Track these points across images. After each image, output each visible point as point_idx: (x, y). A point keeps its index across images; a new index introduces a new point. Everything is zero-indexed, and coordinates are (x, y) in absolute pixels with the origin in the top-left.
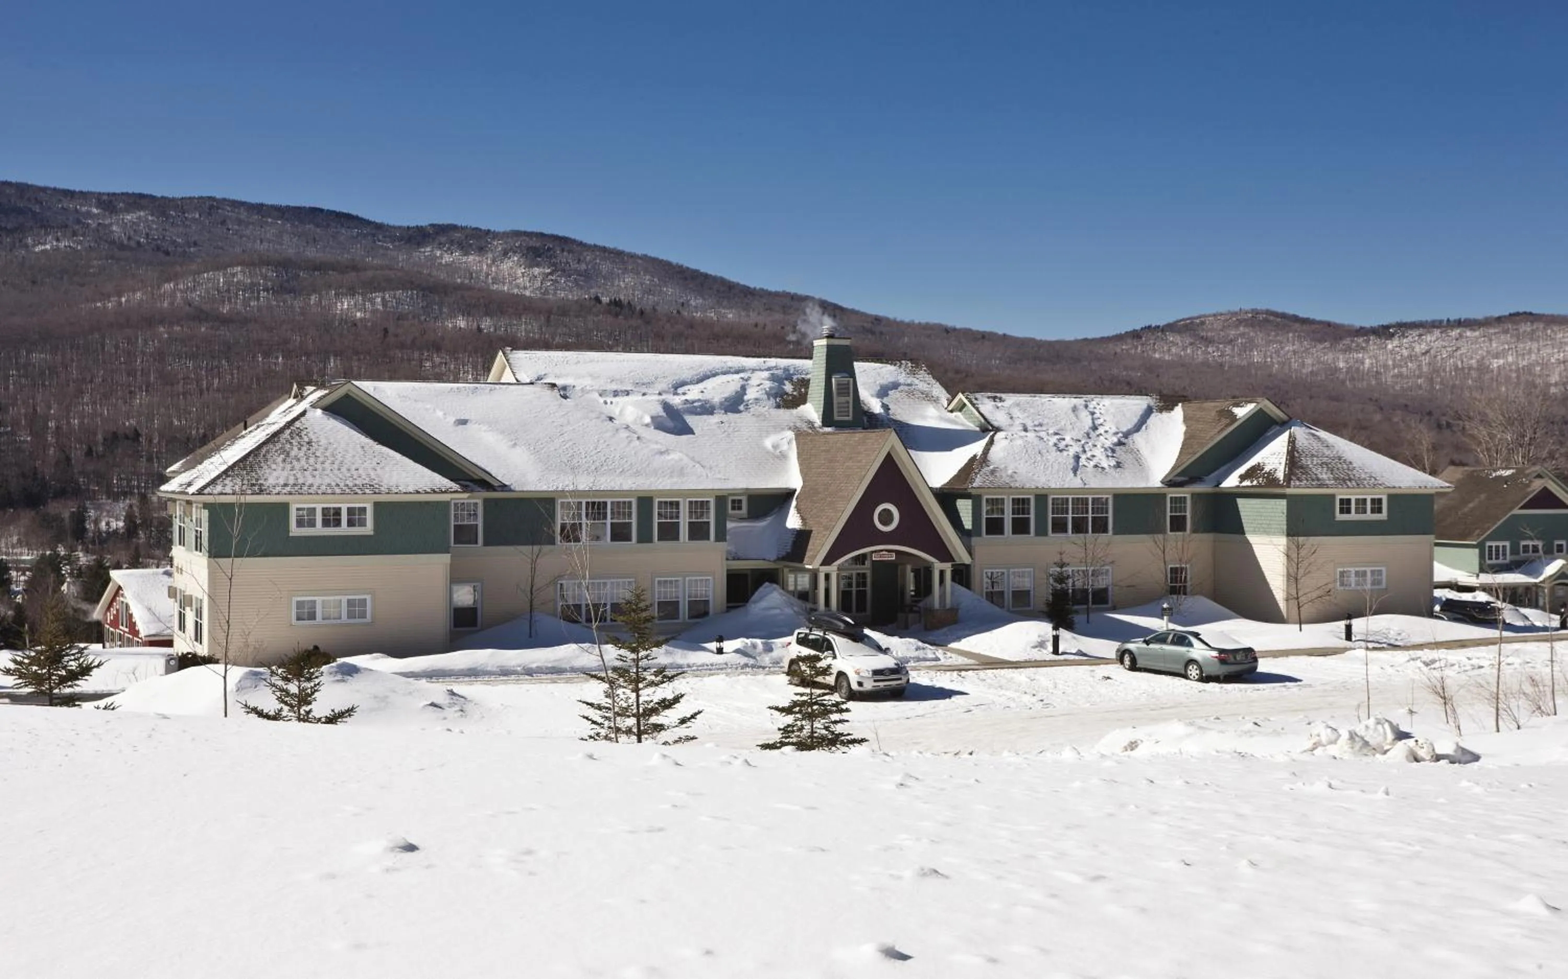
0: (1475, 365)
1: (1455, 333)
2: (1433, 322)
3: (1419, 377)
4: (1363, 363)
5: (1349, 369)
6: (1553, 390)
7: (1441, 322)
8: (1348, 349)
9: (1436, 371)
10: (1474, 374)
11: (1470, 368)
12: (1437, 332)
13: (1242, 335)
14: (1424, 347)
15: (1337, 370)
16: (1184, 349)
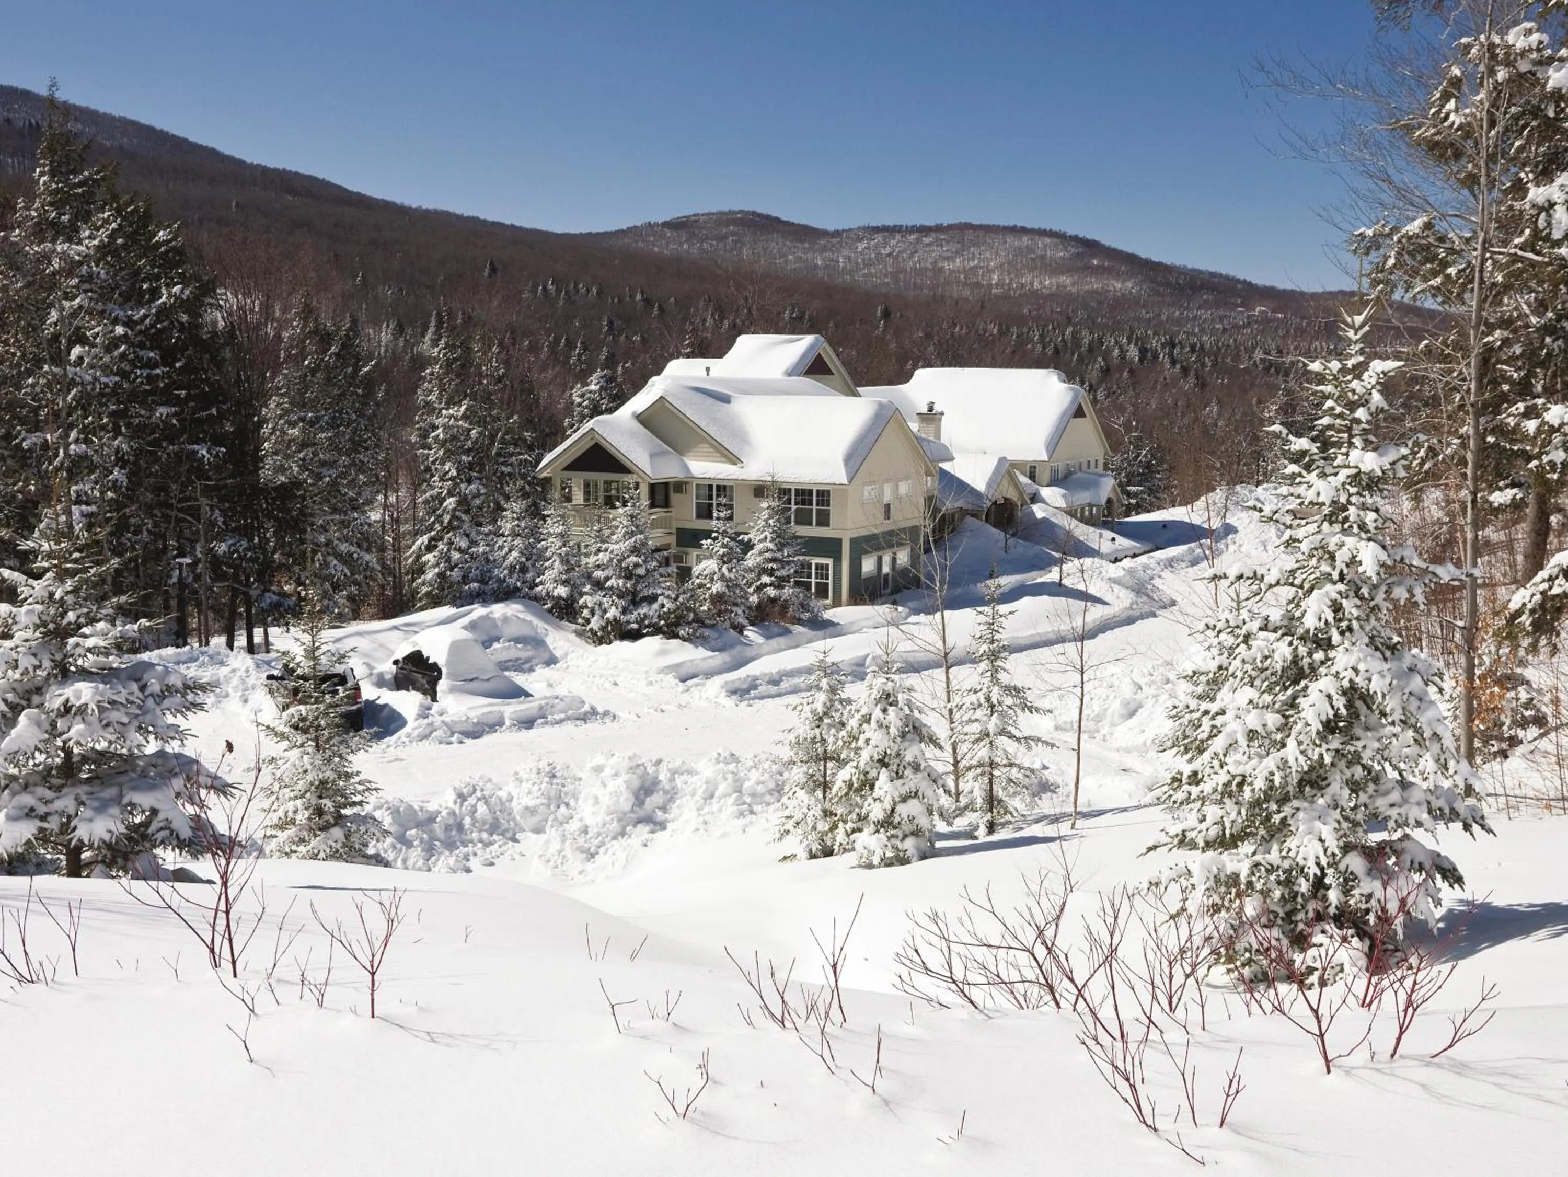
0: (930, 267)
1: (912, 238)
2: (895, 226)
3: (886, 276)
4: (838, 262)
5: (827, 267)
6: (994, 291)
7: (901, 226)
8: (824, 249)
9: (899, 271)
10: (930, 274)
11: (926, 269)
12: (898, 237)
13: (733, 234)
14: (888, 250)
15: (816, 267)
16: (681, 244)
